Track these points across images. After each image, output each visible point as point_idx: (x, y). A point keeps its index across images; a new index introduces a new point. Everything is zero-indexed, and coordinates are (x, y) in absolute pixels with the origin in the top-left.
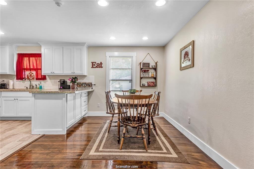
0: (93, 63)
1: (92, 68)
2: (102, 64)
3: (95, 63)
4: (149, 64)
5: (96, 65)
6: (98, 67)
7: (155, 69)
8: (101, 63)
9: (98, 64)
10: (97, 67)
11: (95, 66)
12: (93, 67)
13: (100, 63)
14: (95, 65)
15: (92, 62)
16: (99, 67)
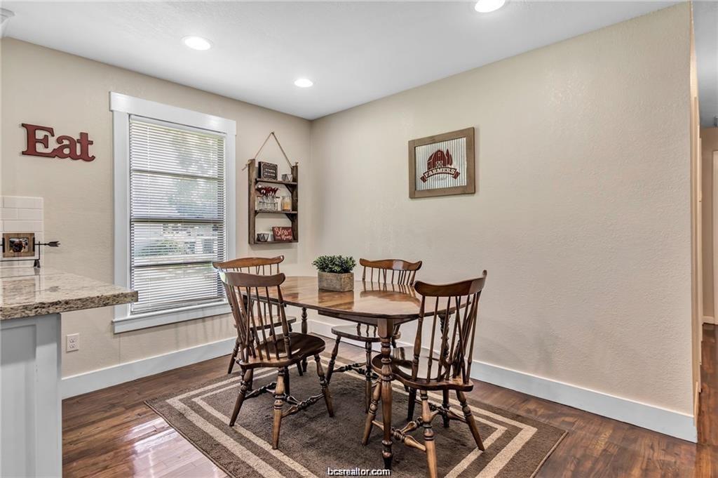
0: (31, 130)
1: (24, 153)
2: (91, 143)
3: (51, 131)
4: (275, 167)
5: (53, 144)
6: (64, 156)
7: (293, 188)
8: (85, 140)
9: (66, 142)
10: (57, 153)
11: (47, 147)
12: (30, 151)
13: (76, 137)
14: (45, 142)
15: (23, 125)
16: (73, 156)
